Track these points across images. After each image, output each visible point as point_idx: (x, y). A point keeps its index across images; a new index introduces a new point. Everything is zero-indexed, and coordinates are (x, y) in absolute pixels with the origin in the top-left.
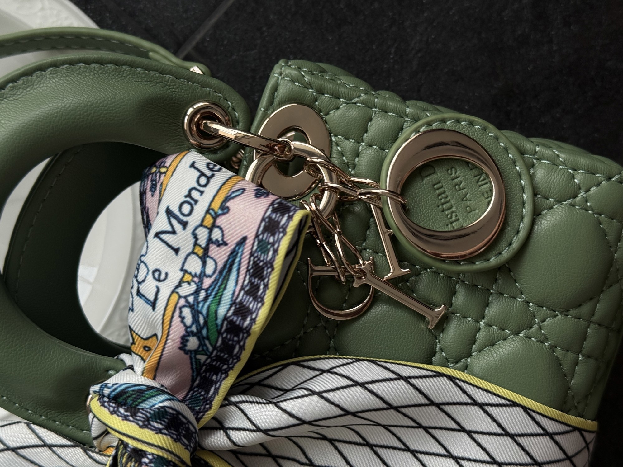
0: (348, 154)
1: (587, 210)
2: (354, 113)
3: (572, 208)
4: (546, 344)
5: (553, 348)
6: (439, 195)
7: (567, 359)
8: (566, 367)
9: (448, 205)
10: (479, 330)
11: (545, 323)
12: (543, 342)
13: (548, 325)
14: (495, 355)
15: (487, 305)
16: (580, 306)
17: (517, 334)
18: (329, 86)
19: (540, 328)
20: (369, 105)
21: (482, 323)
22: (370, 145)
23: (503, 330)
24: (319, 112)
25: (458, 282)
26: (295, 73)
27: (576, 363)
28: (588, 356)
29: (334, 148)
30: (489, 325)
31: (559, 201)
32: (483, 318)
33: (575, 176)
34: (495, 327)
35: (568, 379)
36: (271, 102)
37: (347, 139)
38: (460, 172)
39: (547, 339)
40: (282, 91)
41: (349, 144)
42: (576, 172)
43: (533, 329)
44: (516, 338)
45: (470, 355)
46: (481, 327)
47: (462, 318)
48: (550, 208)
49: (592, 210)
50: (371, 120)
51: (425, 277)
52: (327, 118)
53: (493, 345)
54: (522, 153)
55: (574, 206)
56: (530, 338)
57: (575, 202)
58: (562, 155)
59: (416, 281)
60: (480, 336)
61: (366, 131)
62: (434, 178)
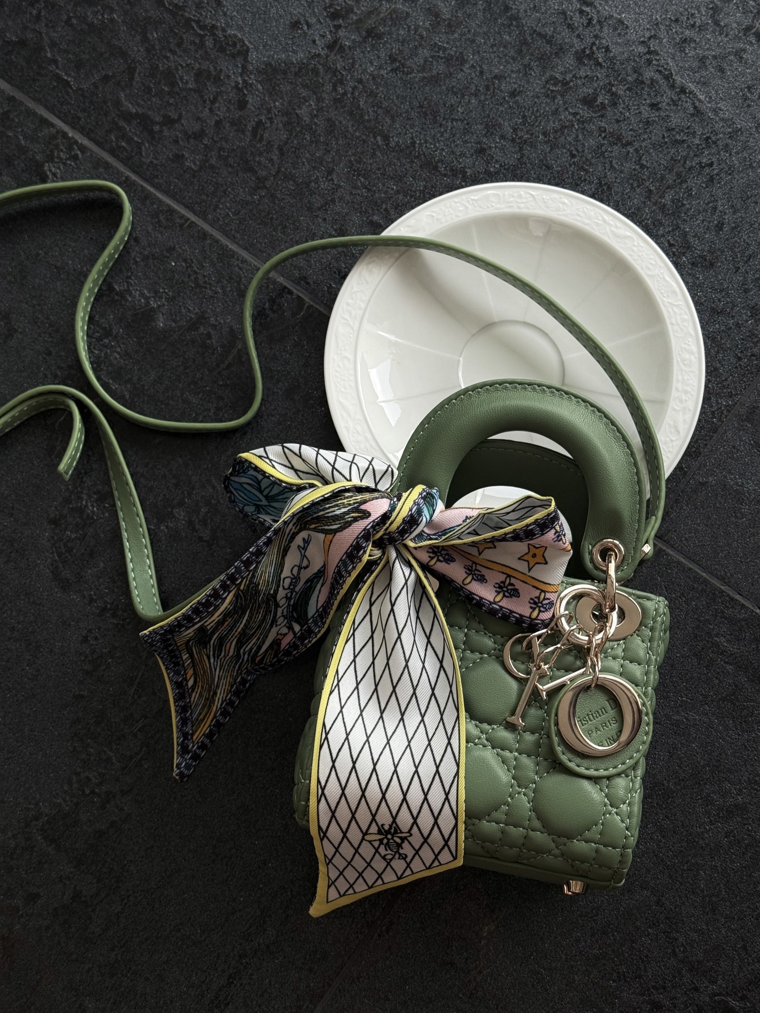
0: (614, 652)
1: (603, 815)
2: (642, 653)
4: (509, 798)
5: (507, 804)
6: (598, 712)
7: (500, 815)
8: (495, 815)
9: (592, 718)
10: (511, 752)
11: (523, 796)
12: (510, 796)
13: (522, 798)
14: (496, 764)
15: (529, 756)
16: (538, 819)
17: (513, 778)
18: (657, 634)
20: (648, 663)
21: (516, 754)
22: (622, 666)
23: (514, 769)
24: (638, 630)
25: (540, 734)
26: (661, 610)
27: (498, 823)
28: (503, 832)
29: (616, 643)
30: (516, 759)
31: (606, 796)
32: (520, 754)
33: (625, 805)
34: (515, 762)
35: (487, 818)
36: (639, 597)
37: (624, 650)
38: (614, 726)
39: (512, 799)
40: (648, 604)
41: (619, 652)
42: (627, 805)
43: (518, 788)
44: (510, 778)
45: (493, 748)
46: (514, 753)
48: (601, 790)
49: (604, 819)
50: (639, 664)
51: (540, 713)
52: (635, 636)
53: (503, 763)
54: (634, 767)
55: (605, 806)
56: (511, 787)
57: (607, 806)
58: (637, 796)
59: (537, 707)
60: (507, 754)
61: (631, 662)
62: (609, 708)
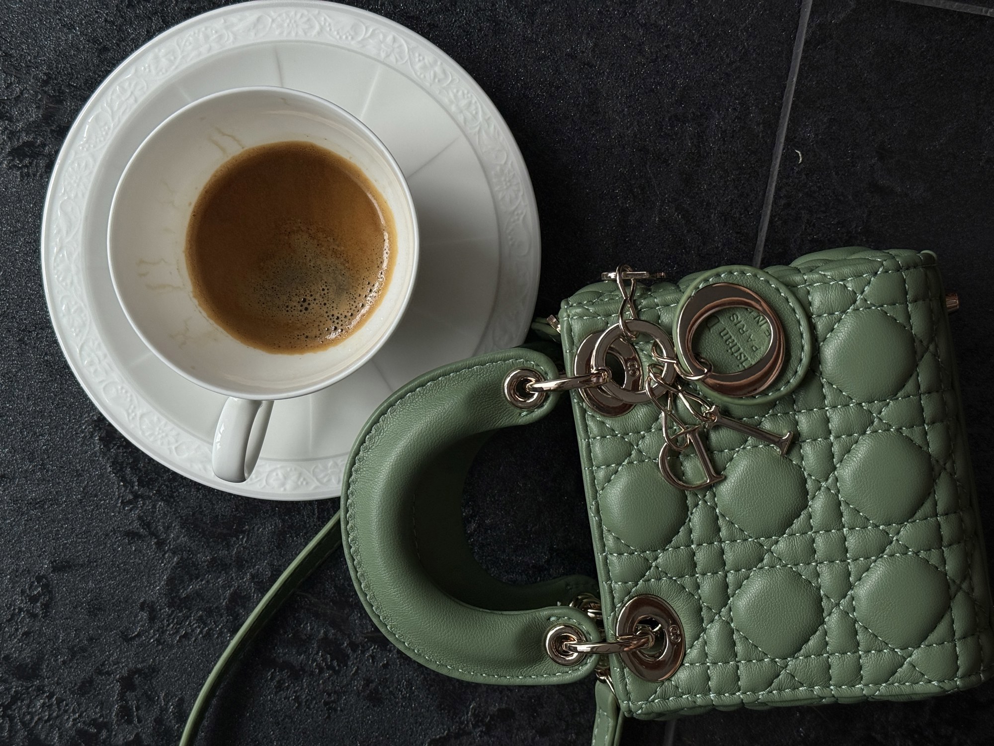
1: (870, 308)
3: (857, 312)
4: (892, 430)
5: (899, 430)
10: (832, 445)
11: (883, 413)
12: (888, 430)
13: (885, 414)
14: (855, 459)
15: (828, 421)
16: (904, 386)
17: (864, 433)
19: (880, 420)
20: (652, 307)
21: (832, 438)
23: (851, 435)
26: (579, 309)
27: (926, 433)
28: (933, 423)
30: (838, 437)
31: (844, 311)
32: (830, 433)
33: (847, 285)
34: (843, 436)
35: (925, 448)
36: (572, 342)
39: (890, 426)
40: (577, 329)
42: (846, 282)
43: (875, 423)
44: (865, 437)
45: (835, 468)
46: (832, 441)
47: (814, 442)
48: (839, 320)
49: (874, 306)
55: (858, 309)
56: (876, 431)
57: (857, 306)
58: (828, 273)
60: (836, 449)
